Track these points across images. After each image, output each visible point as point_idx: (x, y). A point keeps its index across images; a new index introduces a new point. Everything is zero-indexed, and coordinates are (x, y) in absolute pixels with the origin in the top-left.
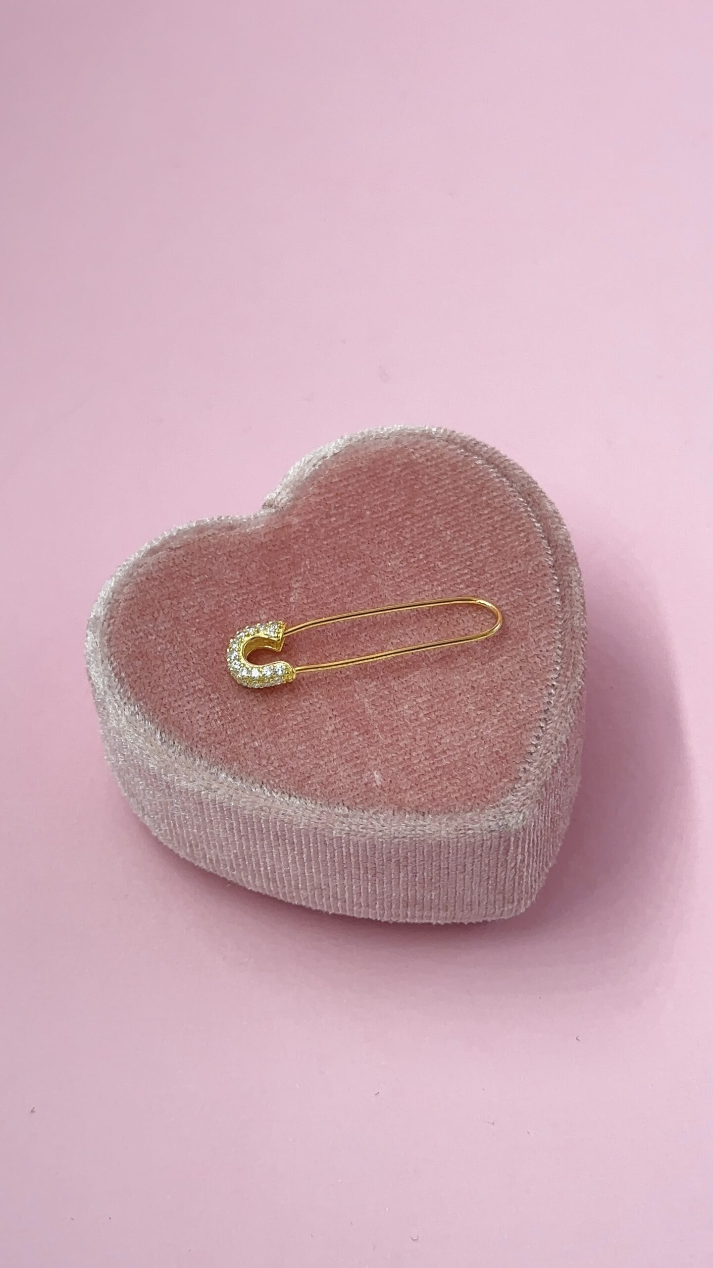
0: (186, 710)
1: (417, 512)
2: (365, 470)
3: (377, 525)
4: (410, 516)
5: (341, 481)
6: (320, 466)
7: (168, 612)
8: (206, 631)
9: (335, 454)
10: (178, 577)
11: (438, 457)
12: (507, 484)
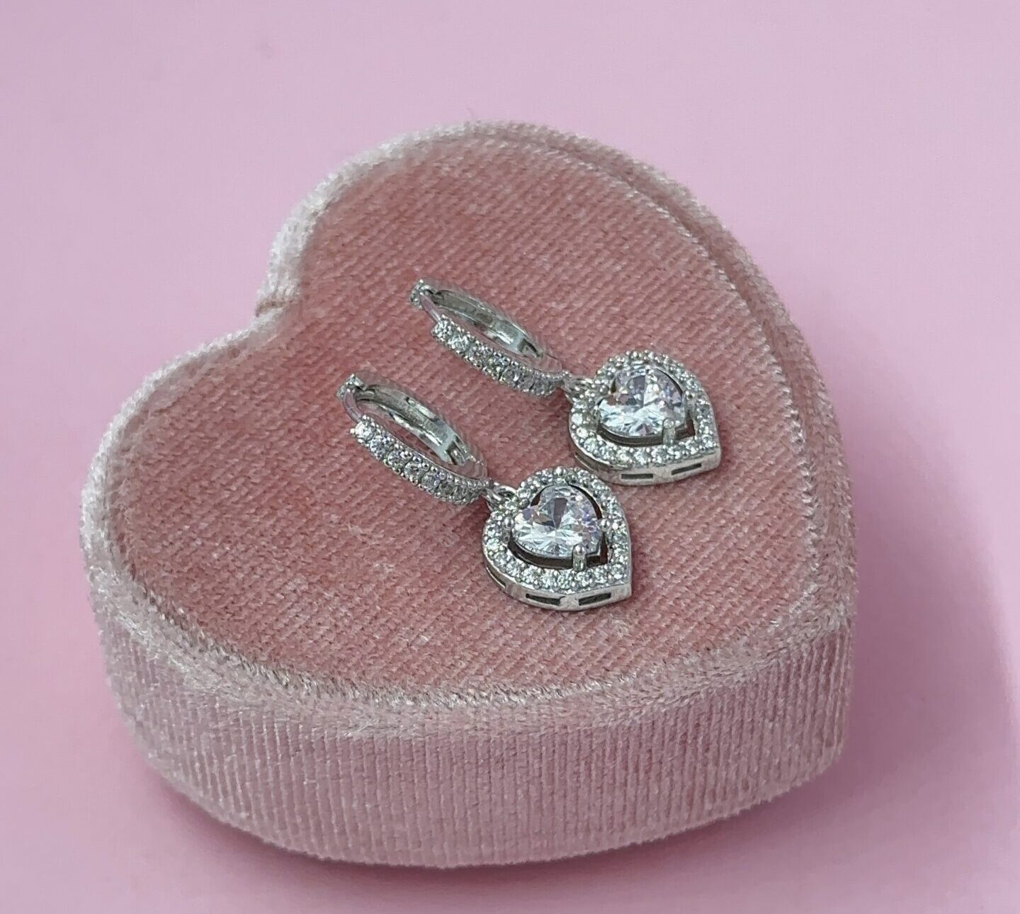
0: (300, 627)
2: (384, 212)
6: (315, 227)
7: (203, 500)
9: (328, 205)
10: (191, 446)
11: (478, 162)
12: (591, 168)
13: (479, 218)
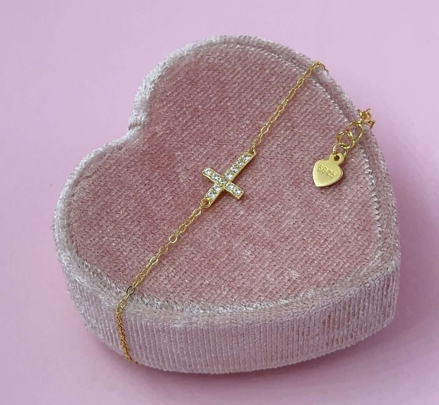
1: (231, 95)
2: (185, 80)
3: (210, 113)
4: (228, 99)
5: (172, 93)
6: (153, 88)
7: (108, 218)
8: (138, 221)
9: (159, 77)
10: (101, 193)
11: (226, 55)
12: (277, 57)
13: (227, 82)
